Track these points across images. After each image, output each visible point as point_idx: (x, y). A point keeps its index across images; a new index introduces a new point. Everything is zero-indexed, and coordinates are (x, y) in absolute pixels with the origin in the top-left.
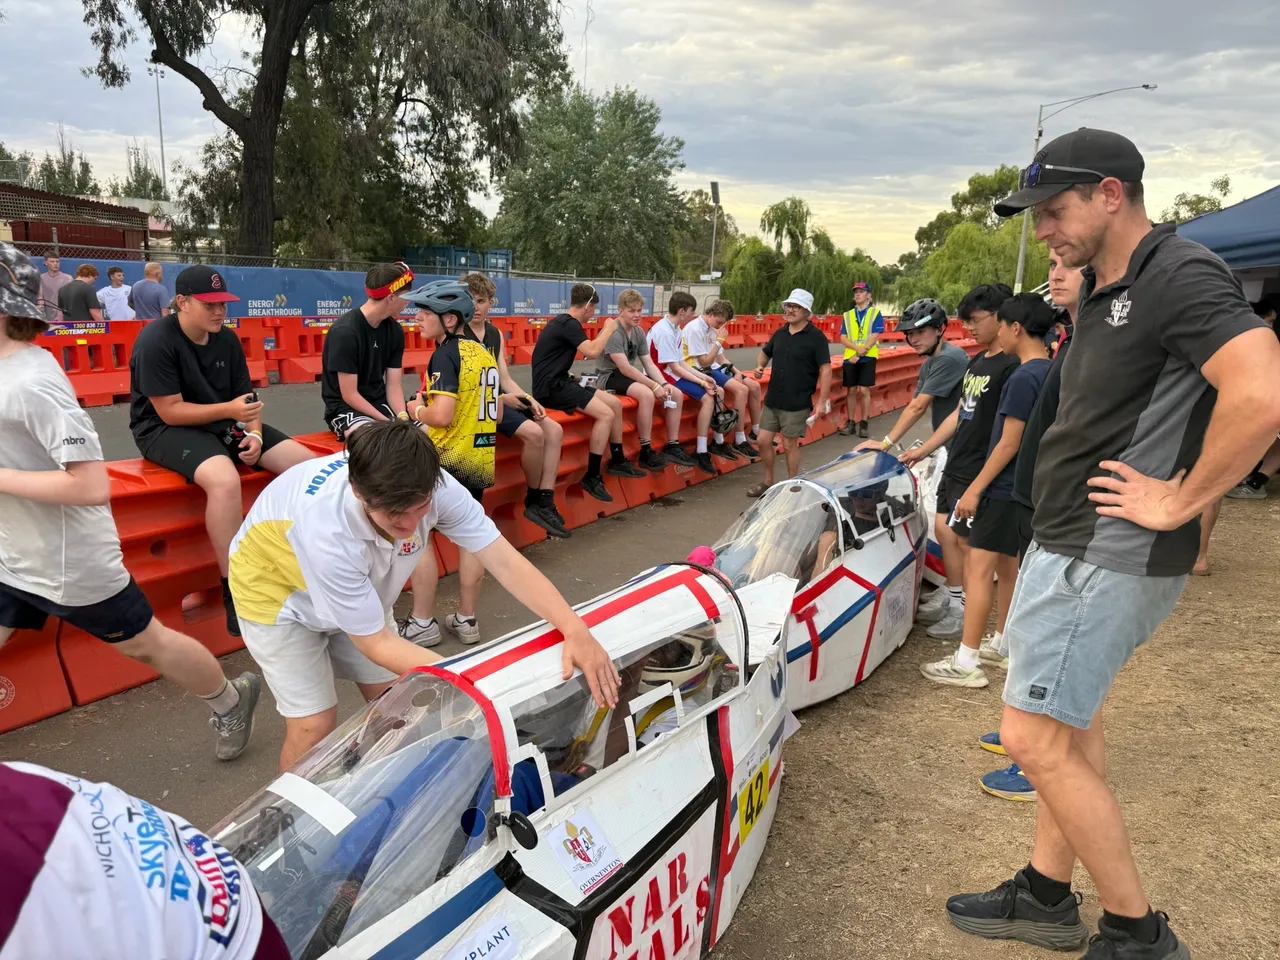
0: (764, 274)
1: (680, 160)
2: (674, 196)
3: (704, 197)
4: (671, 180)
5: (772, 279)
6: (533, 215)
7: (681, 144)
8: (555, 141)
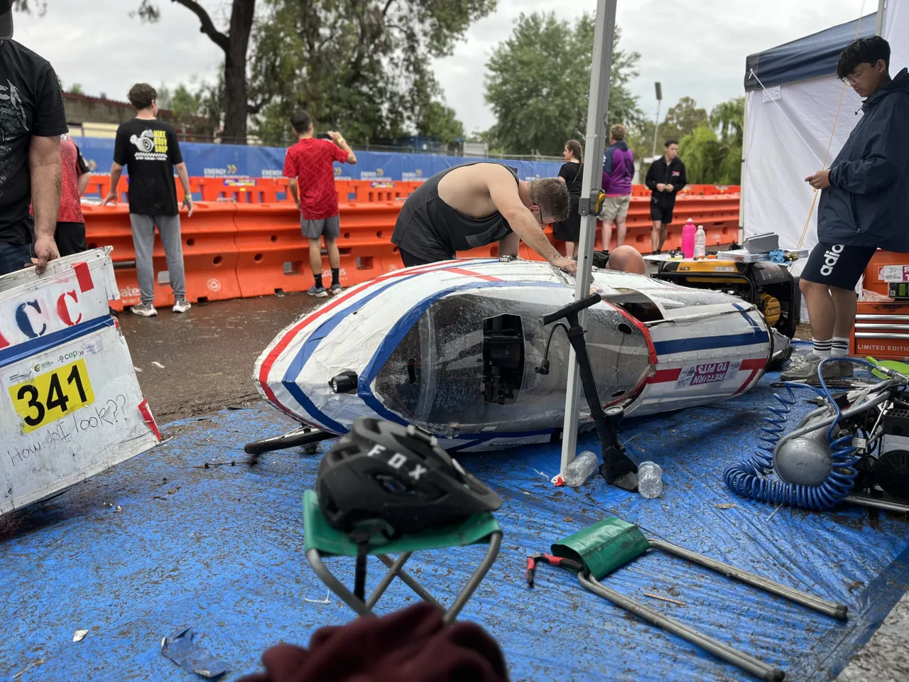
0: (710, 159)
1: (635, 69)
2: (628, 99)
3: (690, 103)
4: (626, 86)
5: (717, 162)
6: (510, 118)
7: (637, 56)
8: (525, 58)
